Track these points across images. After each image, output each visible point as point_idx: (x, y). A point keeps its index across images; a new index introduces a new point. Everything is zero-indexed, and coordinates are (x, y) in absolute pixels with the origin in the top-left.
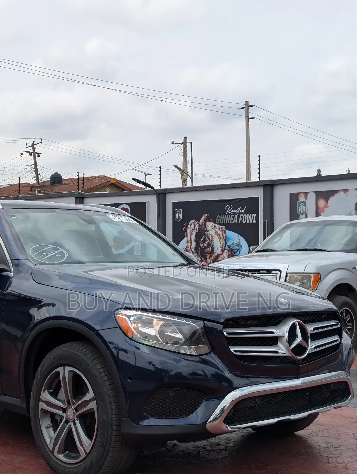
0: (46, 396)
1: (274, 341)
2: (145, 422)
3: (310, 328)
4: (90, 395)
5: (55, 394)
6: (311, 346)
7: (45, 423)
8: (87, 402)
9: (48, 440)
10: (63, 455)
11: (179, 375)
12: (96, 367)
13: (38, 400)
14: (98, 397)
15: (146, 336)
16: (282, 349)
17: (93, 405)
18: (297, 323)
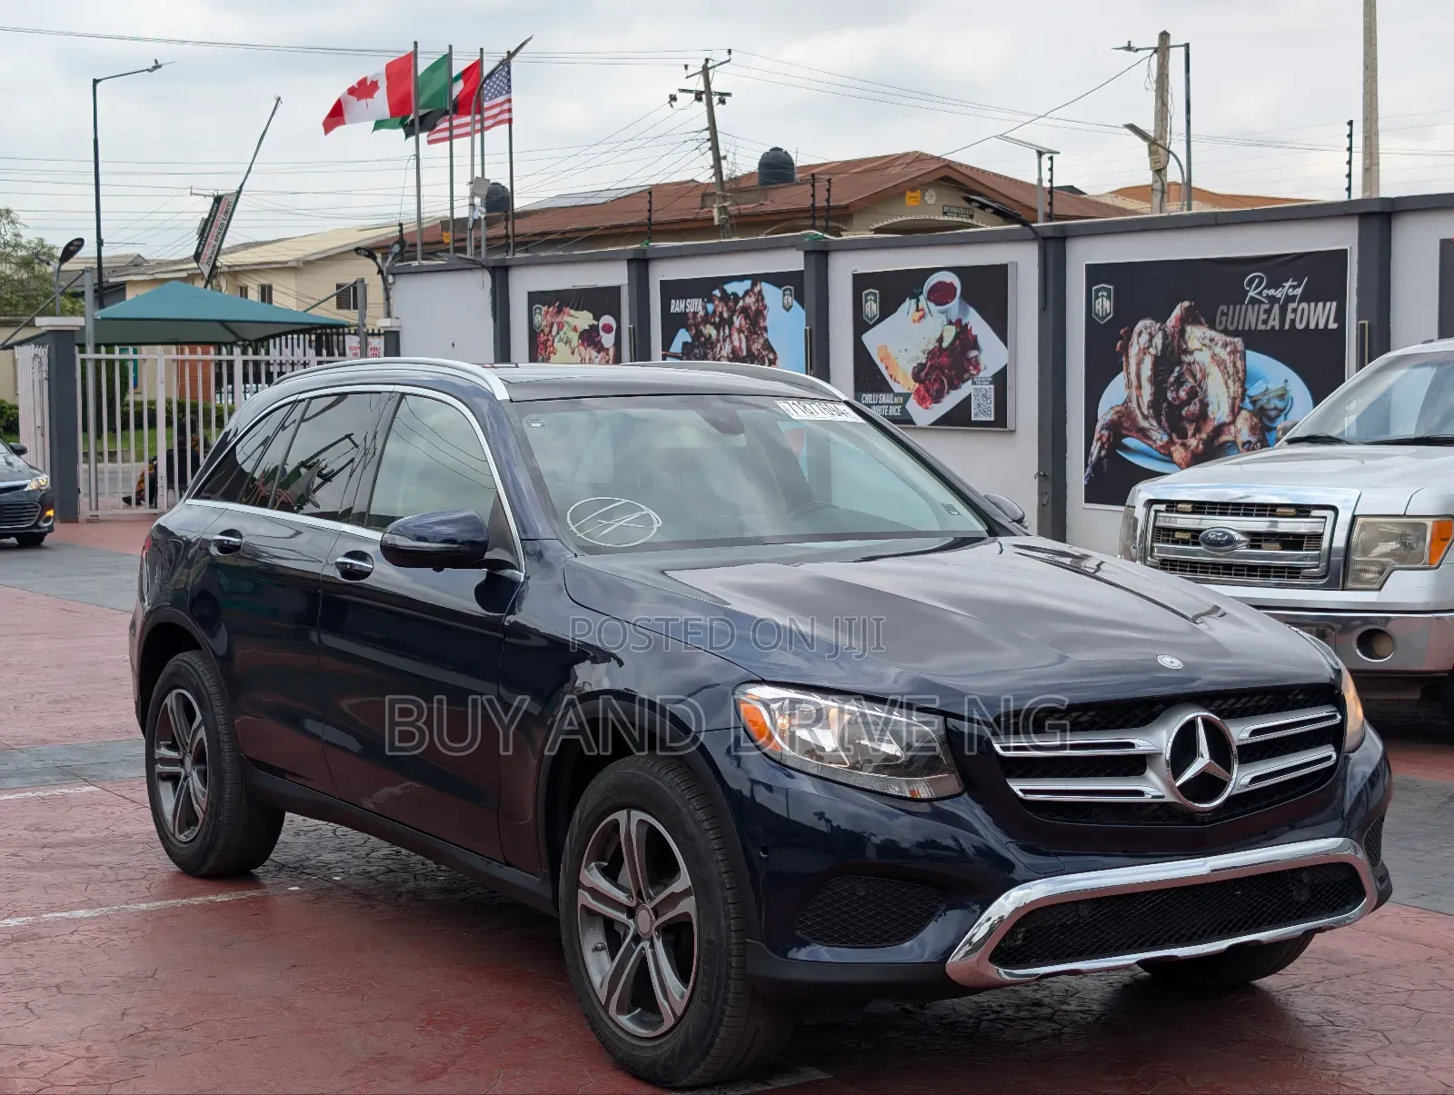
0: (593, 877)
1: (1136, 765)
2: (802, 954)
3: (1240, 732)
4: (683, 881)
5: (611, 874)
6: (1241, 778)
7: (592, 939)
8: (675, 899)
9: (596, 979)
10: (628, 1016)
11: (889, 848)
12: (696, 816)
13: (577, 884)
14: (700, 888)
15: (814, 751)
16: (1153, 786)
17: (688, 906)
18: (1199, 720)
